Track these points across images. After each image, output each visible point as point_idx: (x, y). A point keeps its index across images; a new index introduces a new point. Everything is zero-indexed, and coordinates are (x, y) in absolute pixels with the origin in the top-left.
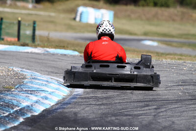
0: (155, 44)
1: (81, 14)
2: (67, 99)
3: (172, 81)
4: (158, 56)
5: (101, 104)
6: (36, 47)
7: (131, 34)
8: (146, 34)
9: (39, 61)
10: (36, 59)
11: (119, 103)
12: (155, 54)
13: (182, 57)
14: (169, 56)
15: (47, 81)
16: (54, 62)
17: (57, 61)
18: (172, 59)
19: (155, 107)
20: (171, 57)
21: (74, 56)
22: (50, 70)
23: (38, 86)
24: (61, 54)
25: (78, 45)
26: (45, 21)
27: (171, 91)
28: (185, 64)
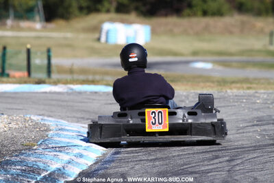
0: (208, 66)
2: (109, 155)
3: (244, 120)
4: (220, 85)
6: (55, 83)
9: (62, 104)
10: (58, 100)
11: (178, 156)
12: (216, 83)
14: (234, 85)
15: (79, 132)
16: (83, 104)
17: (87, 102)
18: (239, 88)
19: (227, 158)
20: (238, 85)
22: (79, 115)
23: (68, 140)
24: (91, 92)
26: (60, 46)
27: (245, 134)
28: (257, 95)
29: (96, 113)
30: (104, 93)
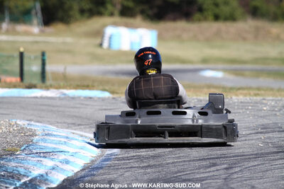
0: (219, 74)
1: (110, 38)
2: (98, 162)
3: (248, 128)
5: (147, 167)
6: (47, 88)
7: (183, 61)
8: (205, 61)
9: (54, 109)
10: (49, 105)
11: (173, 163)
12: (221, 90)
13: (259, 92)
14: (241, 91)
15: (67, 138)
16: (75, 110)
17: (79, 108)
18: (245, 95)
19: (225, 166)
20: (245, 92)
21: (103, 99)
22: (70, 121)
23: (54, 146)
24: (85, 98)
25: (107, 82)
26: (59, 51)
27: (247, 142)
28: (264, 101)
29: (89, 119)
30: (99, 98)
